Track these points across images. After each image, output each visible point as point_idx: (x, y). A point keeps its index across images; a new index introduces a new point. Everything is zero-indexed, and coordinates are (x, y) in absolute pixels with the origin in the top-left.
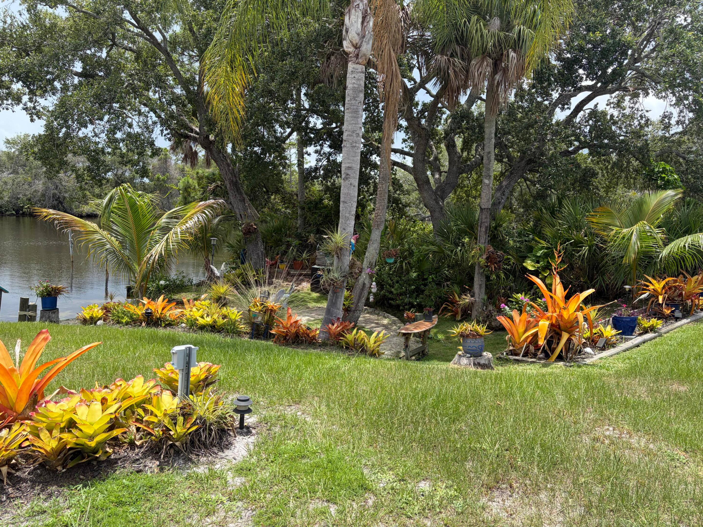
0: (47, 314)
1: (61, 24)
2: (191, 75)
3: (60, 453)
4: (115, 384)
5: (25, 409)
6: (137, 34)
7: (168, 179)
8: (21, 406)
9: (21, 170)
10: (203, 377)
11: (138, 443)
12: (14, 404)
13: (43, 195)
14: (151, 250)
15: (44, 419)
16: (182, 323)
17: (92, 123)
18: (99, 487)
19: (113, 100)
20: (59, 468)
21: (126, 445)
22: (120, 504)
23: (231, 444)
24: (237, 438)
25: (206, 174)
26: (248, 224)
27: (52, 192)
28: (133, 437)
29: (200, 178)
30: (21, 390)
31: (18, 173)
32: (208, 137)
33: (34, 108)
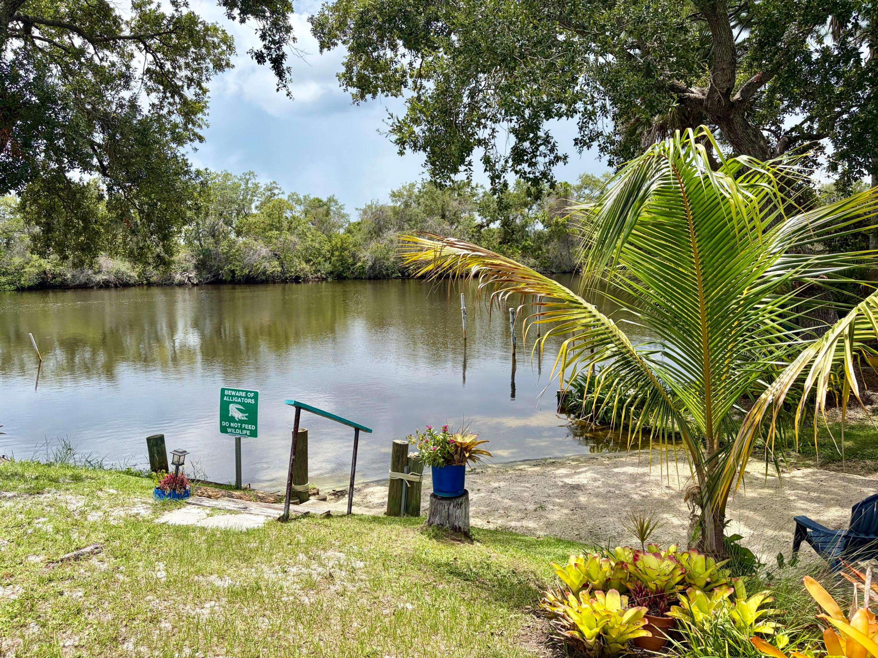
0: (444, 508)
32: (728, 93)
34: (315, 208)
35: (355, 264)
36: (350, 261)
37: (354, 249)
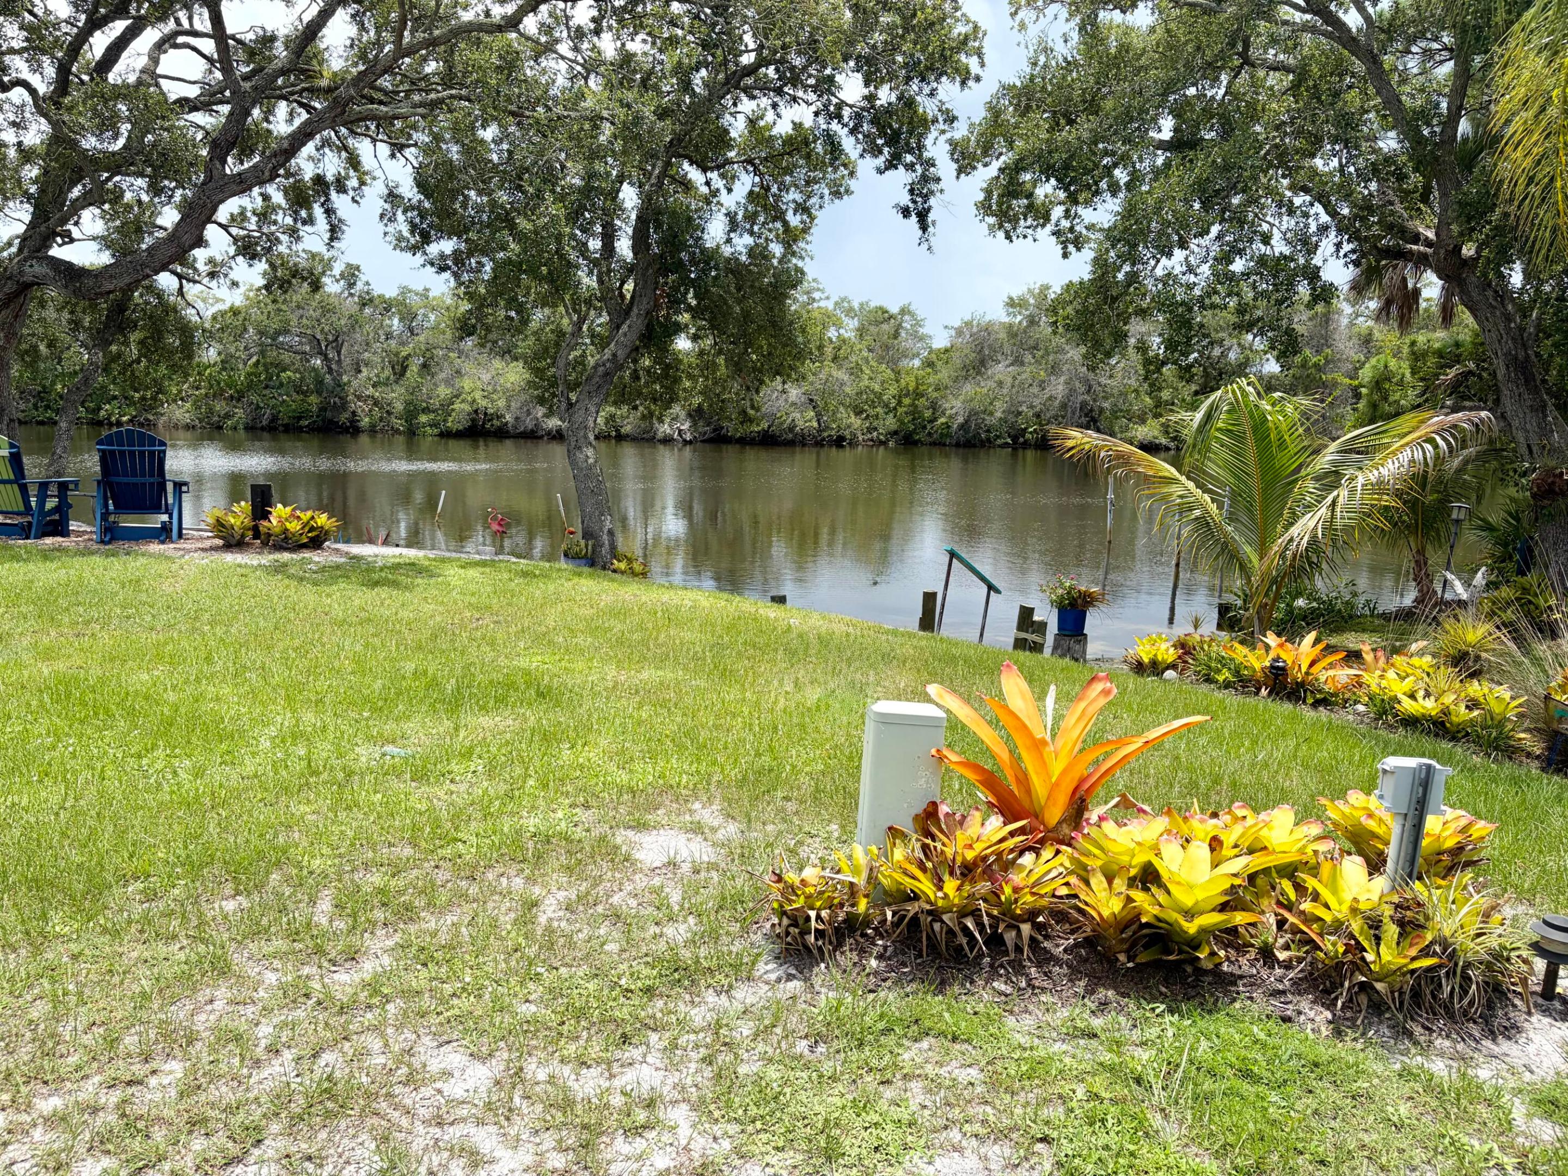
0: (1066, 643)
1: (1137, 43)
2: (1428, 101)
3: (1127, 927)
4: (1229, 813)
5: (1060, 823)
6: (1305, 27)
7: (1327, 362)
8: (1054, 815)
9: (1028, 358)
10: (1450, 843)
11: (1282, 956)
12: (1042, 808)
13: (1064, 406)
14: (1292, 524)
15: (1097, 852)
16: (1356, 702)
17: (1183, 245)
18: (1201, 1024)
19: (1233, 188)
20: (1122, 957)
21: (1252, 954)
22: (1246, 1074)
23: (1519, 1030)
24: (1534, 1019)
25: (1437, 345)
26: (1549, 472)
27: (1080, 398)
28: (1271, 940)
29: (1417, 356)
30: (1057, 784)
31: (1022, 364)
32: (1458, 249)
33: (1071, 230)
34: (878, 323)
35: (935, 419)
36: (928, 414)
37: (935, 395)
